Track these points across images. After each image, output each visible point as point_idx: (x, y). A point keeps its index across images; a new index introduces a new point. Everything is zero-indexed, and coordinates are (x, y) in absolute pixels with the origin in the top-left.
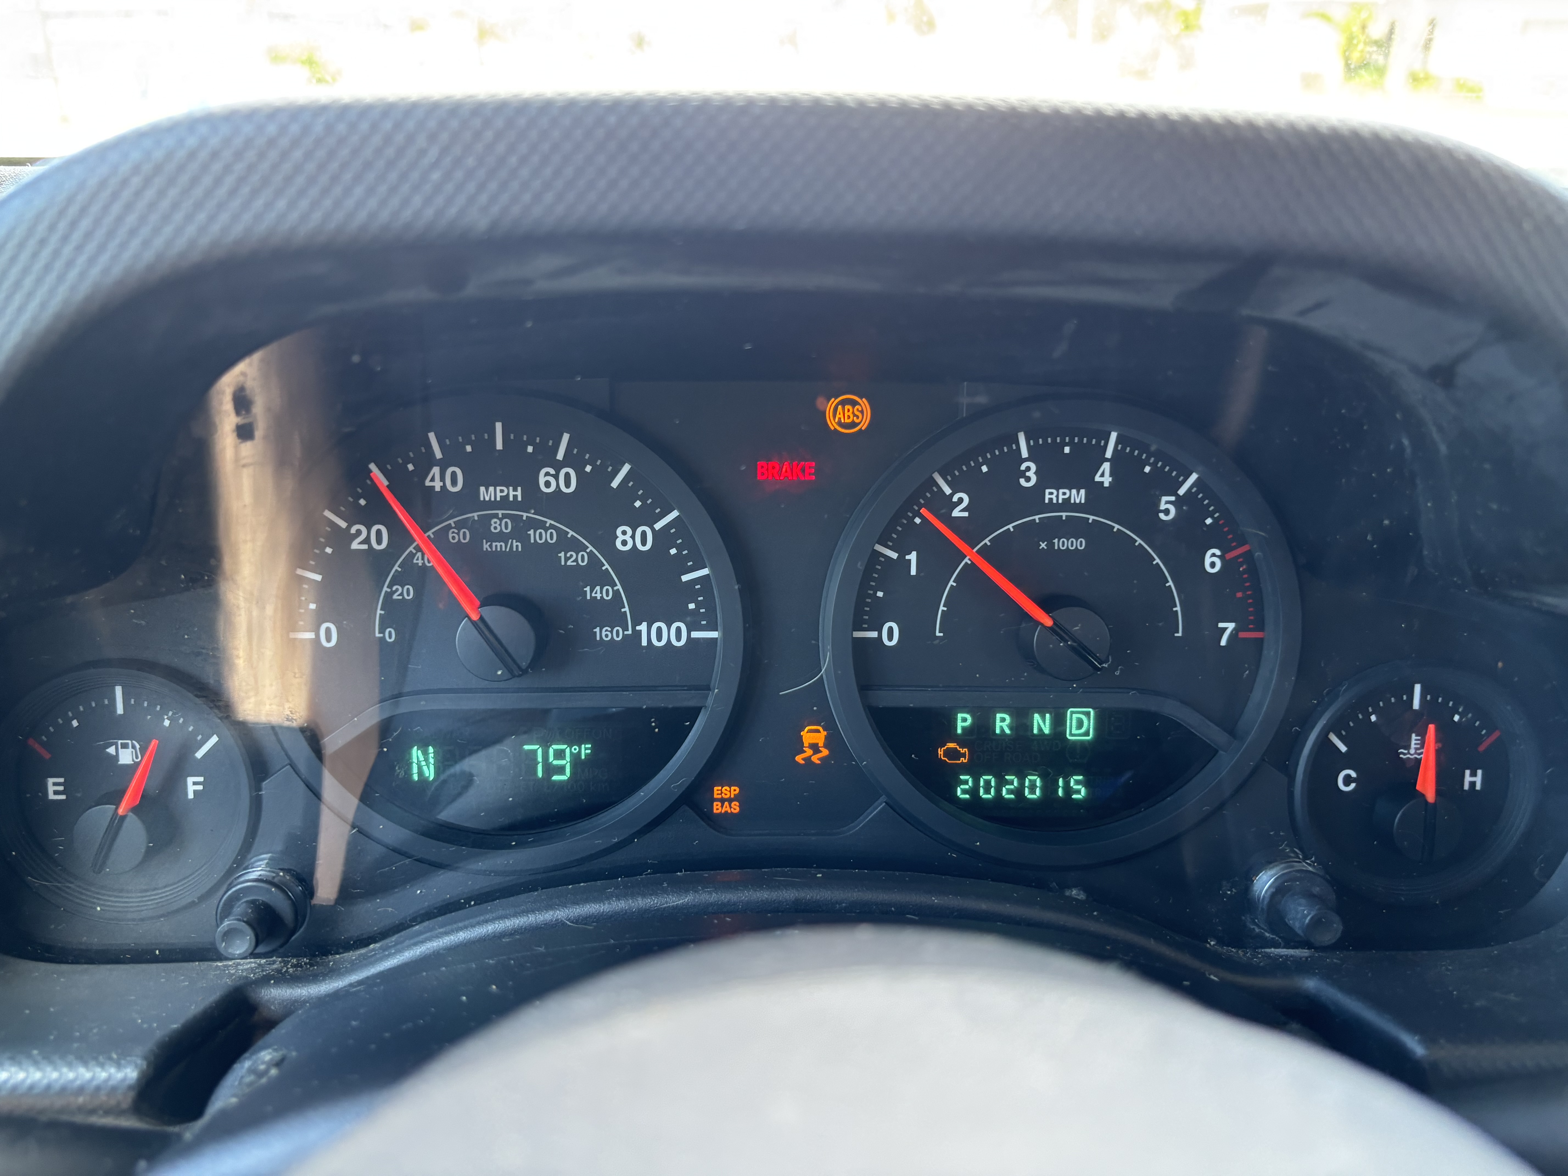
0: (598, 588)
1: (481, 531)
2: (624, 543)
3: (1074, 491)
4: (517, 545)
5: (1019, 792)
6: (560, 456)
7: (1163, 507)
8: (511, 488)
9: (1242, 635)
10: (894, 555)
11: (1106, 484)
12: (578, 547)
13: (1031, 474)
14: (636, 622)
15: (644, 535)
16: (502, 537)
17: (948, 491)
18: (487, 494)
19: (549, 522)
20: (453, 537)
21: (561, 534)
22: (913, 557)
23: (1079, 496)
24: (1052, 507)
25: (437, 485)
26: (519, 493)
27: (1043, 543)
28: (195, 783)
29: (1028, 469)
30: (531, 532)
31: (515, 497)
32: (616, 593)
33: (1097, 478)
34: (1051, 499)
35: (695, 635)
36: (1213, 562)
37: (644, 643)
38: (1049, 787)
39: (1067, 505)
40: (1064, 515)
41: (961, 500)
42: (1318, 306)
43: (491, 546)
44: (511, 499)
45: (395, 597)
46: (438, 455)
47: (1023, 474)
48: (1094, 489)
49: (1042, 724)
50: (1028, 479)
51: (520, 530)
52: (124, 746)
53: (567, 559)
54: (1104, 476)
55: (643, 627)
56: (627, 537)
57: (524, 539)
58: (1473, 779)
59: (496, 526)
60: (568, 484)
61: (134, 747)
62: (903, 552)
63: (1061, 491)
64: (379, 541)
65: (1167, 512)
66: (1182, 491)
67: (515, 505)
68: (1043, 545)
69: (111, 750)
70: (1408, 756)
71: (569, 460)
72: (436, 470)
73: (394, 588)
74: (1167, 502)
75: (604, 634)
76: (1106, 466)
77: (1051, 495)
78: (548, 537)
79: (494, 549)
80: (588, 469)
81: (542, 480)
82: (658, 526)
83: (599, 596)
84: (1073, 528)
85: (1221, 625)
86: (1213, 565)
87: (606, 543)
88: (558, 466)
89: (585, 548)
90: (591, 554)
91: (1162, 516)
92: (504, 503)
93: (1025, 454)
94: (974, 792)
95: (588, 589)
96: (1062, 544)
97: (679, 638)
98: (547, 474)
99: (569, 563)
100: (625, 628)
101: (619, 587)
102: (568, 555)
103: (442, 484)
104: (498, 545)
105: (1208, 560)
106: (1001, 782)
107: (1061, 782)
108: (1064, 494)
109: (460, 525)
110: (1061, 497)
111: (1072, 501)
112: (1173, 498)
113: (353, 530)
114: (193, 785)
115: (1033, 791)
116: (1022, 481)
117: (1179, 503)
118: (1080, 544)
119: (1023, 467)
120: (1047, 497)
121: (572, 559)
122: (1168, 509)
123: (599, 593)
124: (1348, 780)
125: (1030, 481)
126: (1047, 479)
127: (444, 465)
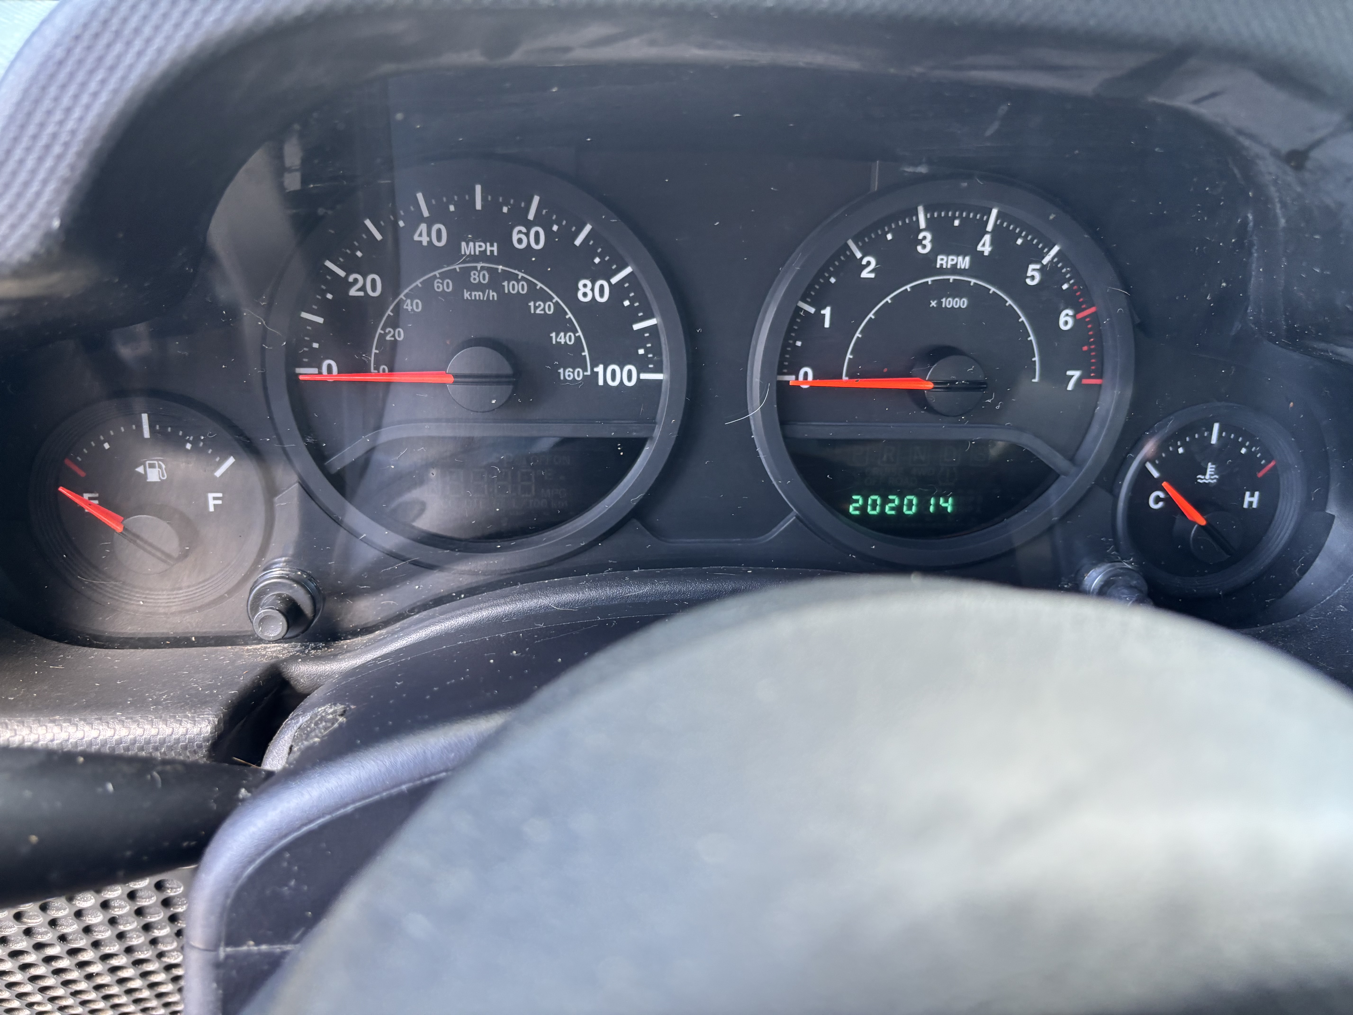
0: (562, 334)
1: (461, 281)
2: (585, 295)
3: (960, 258)
4: (493, 295)
5: (899, 509)
6: (531, 216)
7: (1030, 273)
8: (488, 244)
9: (1085, 381)
10: (812, 310)
11: (986, 254)
12: (546, 298)
13: (927, 242)
14: (594, 364)
15: (602, 288)
16: (480, 287)
17: (859, 255)
18: (467, 248)
19: (521, 275)
20: (439, 286)
21: (531, 285)
22: (827, 312)
23: (964, 262)
24: (942, 271)
25: (425, 240)
26: (495, 249)
27: (933, 301)
28: (215, 498)
29: (925, 238)
30: (505, 283)
31: (492, 252)
32: (578, 339)
33: (980, 248)
34: (942, 265)
35: (644, 376)
36: (1066, 320)
37: (601, 382)
38: (923, 504)
39: (954, 270)
40: (952, 278)
41: (869, 263)
42: (1213, 95)
43: (470, 295)
44: (488, 253)
45: (388, 338)
46: (426, 213)
47: (920, 242)
48: (977, 257)
49: (921, 453)
50: (924, 247)
51: (496, 281)
52: (152, 466)
53: (536, 308)
54: (985, 246)
55: (600, 369)
56: (588, 290)
57: (498, 289)
58: (1251, 499)
59: (475, 278)
60: (537, 241)
61: (160, 467)
62: (820, 307)
63: (951, 257)
64: (374, 289)
65: (1033, 278)
66: (1045, 261)
67: (490, 259)
68: (933, 304)
69: (141, 469)
70: (1204, 481)
71: (540, 220)
72: (423, 227)
73: (387, 331)
74: (1034, 270)
75: (567, 374)
76: (987, 238)
77: (943, 261)
78: (520, 288)
79: (473, 298)
80: (555, 228)
81: (515, 237)
82: (614, 280)
83: (563, 341)
84: (957, 289)
85: (1069, 373)
86: (1066, 323)
87: (570, 294)
88: (529, 225)
89: (551, 298)
90: (556, 304)
91: (1029, 281)
92: (482, 257)
93: (923, 224)
94: (863, 509)
95: (553, 335)
96: (949, 303)
97: (629, 378)
98: (520, 232)
99: (538, 311)
100: (585, 369)
101: (580, 333)
102: (537, 304)
103: (428, 239)
104: (478, 295)
105: (1062, 319)
106: (885, 501)
107: (932, 501)
108: (953, 260)
109: (443, 276)
110: (950, 263)
111: (958, 267)
112: (1038, 267)
113: (351, 279)
114: (213, 500)
115: (910, 508)
116: (919, 248)
117: (1042, 270)
118: (962, 303)
119: (920, 237)
120: (939, 262)
121: (541, 308)
122: (1034, 277)
123: (563, 338)
124: (1158, 500)
125: (925, 248)
126: (940, 247)
127: (430, 222)
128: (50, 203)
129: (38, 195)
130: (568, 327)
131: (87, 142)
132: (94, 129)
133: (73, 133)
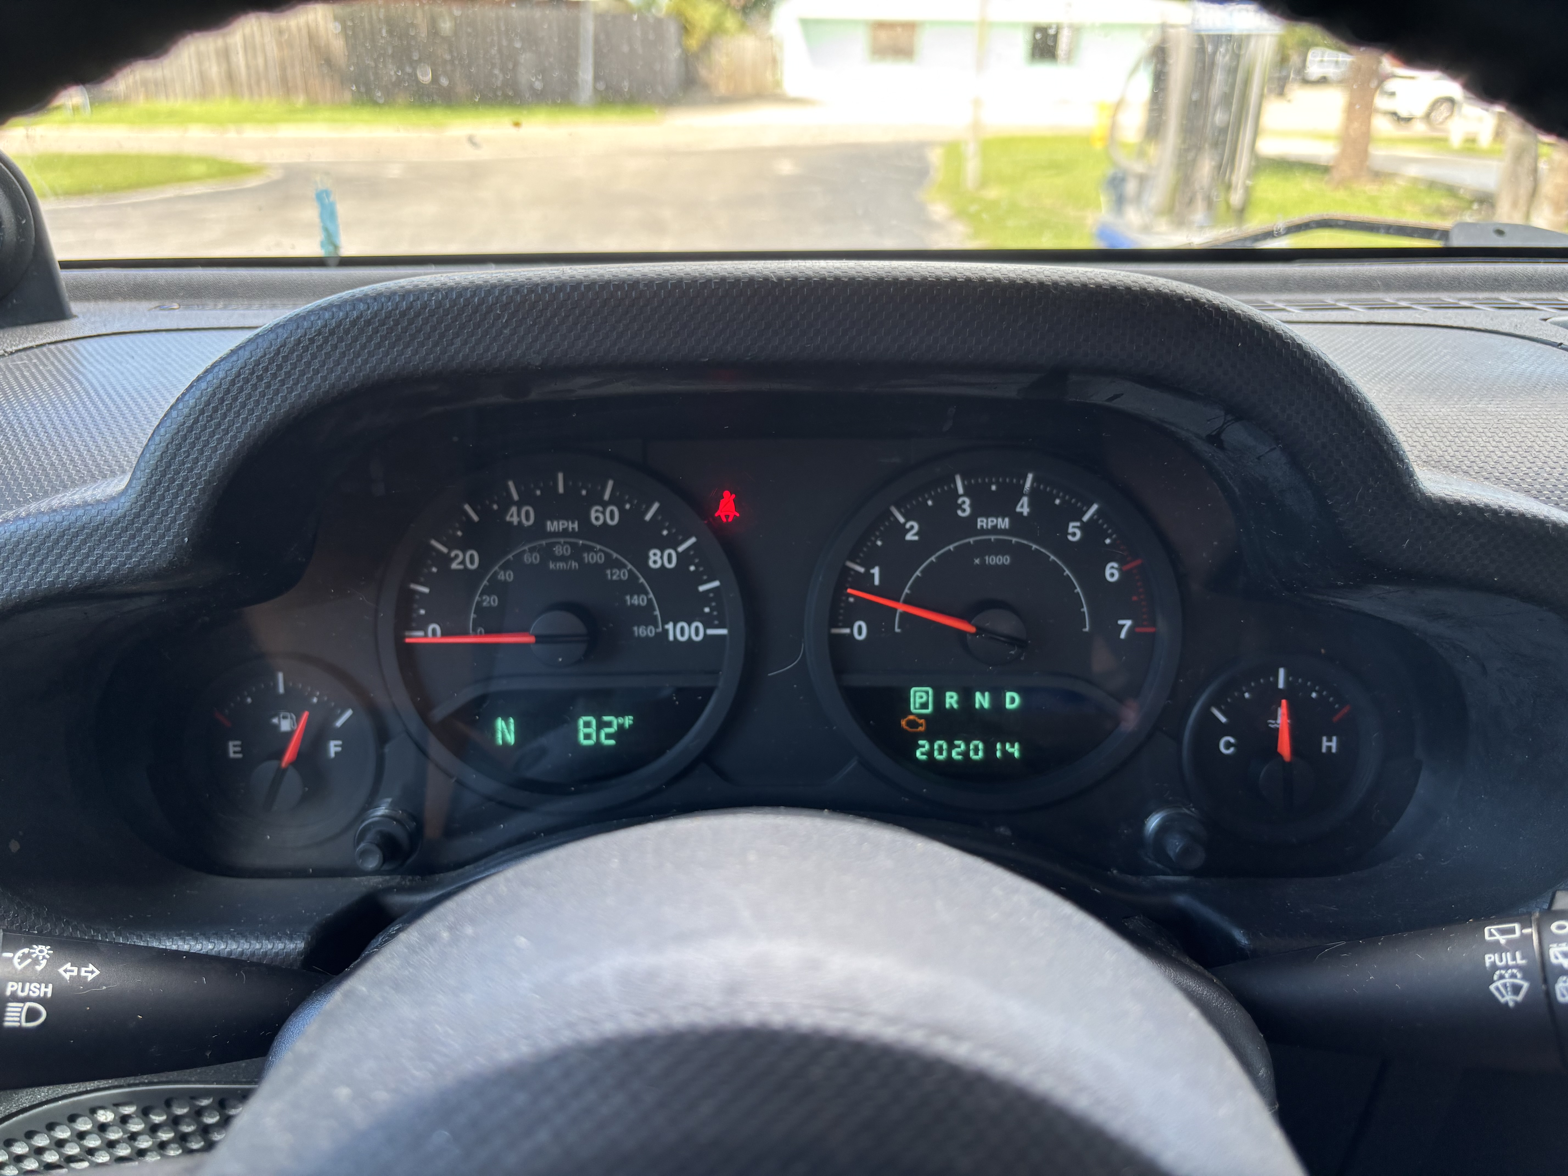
0: (636, 597)
1: (547, 554)
2: (655, 562)
3: (1000, 520)
4: (574, 565)
5: (966, 754)
6: (607, 497)
7: (1071, 530)
8: (570, 522)
9: (1138, 630)
10: (862, 570)
11: (1025, 514)
12: (621, 566)
13: (967, 506)
14: (665, 622)
15: (670, 556)
16: (563, 558)
17: (902, 520)
18: (552, 526)
19: (598, 547)
20: (527, 559)
21: (607, 556)
22: (876, 571)
23: (1004, 523)
24: (983, 531)
25: (515, 520)
26: (576, 525)
27: (976, 559)
28: (336, 746)
29: (964, 502)
30: (585, 555)
31: (573, 528)
32: (649, 600)
33: (1018, 509)
34: (982, 526)
35: (710, 632)
36: (1112, 572)
37: (671, 638)
38: (990, 750)
39: (995, 530)
40: (993, 538)
41: (912, 527)
43: (555, 566)
44: (570, 529)
45: (485, 604)
46: (516, 497)
47: (960, 507)
48: (1017, 518)
49: (982, 700)
50: (964, 510)
51: (577, 553)
52: (285, 717)
53: (612, 575)
54: (1024, 507)
55: (670, 626)
56: (658, 558)
57: (580, 560)
58: (1330, 744)
59: (558, 550)
60: (612, 518)
61: (291, 718)
62: (869, 567)
63: (990, 520)
64: (472, 562)
65: (1074, 534)
66: (1086, 518)
67: (573, 534)
68: (977, 561)
69: (275, 721)
70: (1275, 725)
71: (614, 500)
72: (514, 509)
73: (484, 598)
74: (1074, 527)
75: (642, 631)
76: (1025, 500)
77: (982, 522)
78: (598, 558)
79: (558, 568)
80: (628, 506)
81: (593, 515)
82: (681, 549)
83: (636, 602)
84: (1001, 548)
85: (1121, 622)
86: (1112, 575)
87: (641, 562)
88: (605, 505)
89: (625, 566)
90: (630, 571)
91: (1070, 538)
92: (565, 533)
93: (961, 490)
94: (930, 753)
95: (628, 598)
96: (993, 560)
97: (697, 634)
98: (597, 511)
99: (615, 578)
100: (656, 627)
101: (651, 595)
102: (614, 571)
103: (518, 519)
104: (561, 565)
105: (1108, 572)
106: (951, 747)
107: (999, 746)
108: (992, 521)
109: (532, 550)
110: (990, 524)
111: (999, 527)
112: (1078, 524)
113: (453, 554)
114: (334, 747)
115: (976, 753)
116: (960, 513)
117: (1084, 527)
118: (1006, 560)
119: (960, 501)
120: (979, 524)
121: (616, 575)
122: (1074, 532)
123: (638, 600)
124: (1228, 745)
125: (966, 511)
126: (977, 511)
127: (520, 505)
128: (182, 526)
129: (174, 520)
130: (642, 591)
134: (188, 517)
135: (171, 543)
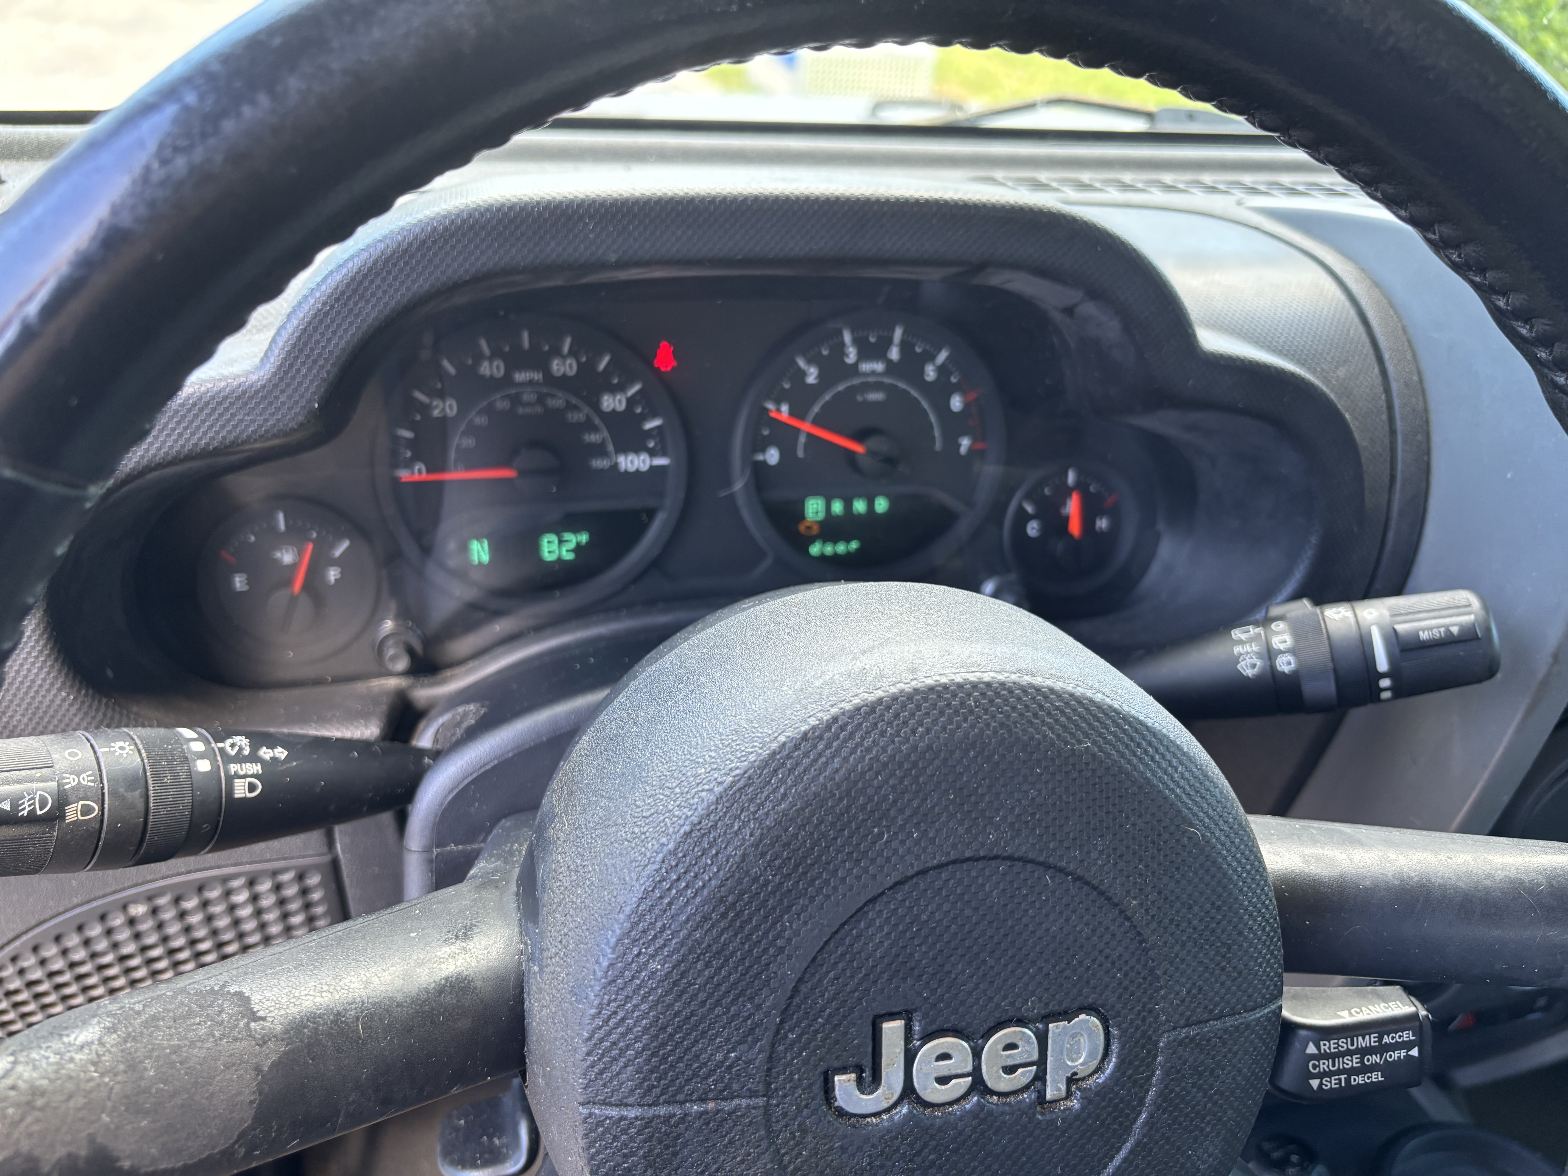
0: (592, 435)
1: (516, 400)
2: (608, 405)
3: (876, 364)
4: (539, 409)
6: (566, 350)
7: (927, 372)
8: (535, 373)
9: (973, 446)
10: (773, 407)
11: (895, 359)
12: (575, 408)
13: (852, 355)
14: (617, 455)
15: (620, 400)
16: (529, 404)
17: (804, 366)
18: (520, 377)
19: (560, 394)
20: (499, 405)
21: (567, 401)
22: (784, 407)
23: (879, 367)
24: (865, 374)
25: (488, 372)
26: (541, 376)
27: (860, 396)
28: (335, 573)
29: (850, 352)
30: (549, 401)
31: (538, 378)
32: (604, 437)
33: (890, 356)
34: (863, 370)
35: (655, 462)
36: (956, 403)
37: (623, 468)
39: (873, 373)
40: (871, 379)
41: (812, 372)
43: (523, 411)
44: (536, 379)
45: (464, 445)
46: (487, 352)
47: (847, 355)
48: (889, 363)
49: (860, 506)
50: (850, 358)
51: (541, 400)
52: (287, 551)
53: (572, 417)
54: (894, 354)
55: (621, 459)
56: (609, 402)
57: (544, 405)
58: (1101, 525)
59: (526, 397)
60: (571, 369)
61: (294, 552)
62: (779, 404)
63: (869, 364)
64: (451, 410)
65: (930, 375)
66: (939, 362)
67: (538, 383)
68: (860, 399)
69: (278, 555)
71: (573, 353)
72: (486, 363)
73: (463, 440)
74: (931, 369)
75: (599, 463)
76: (895, 348)
77: (866, 367)
78: (560, 403)
79: (525, 412)
80: (584, 359)
81: (554, 367)
82: (629, 393)
83: (593, 440)
84: (877, 386)
85: (962, 441)
87: (596, 406)
88: (564, 357)
89: (582, 410)
90: (587, 414)
91: (927, 378)
92: (531, 382)
93: (848, 343)
94: (820, 550)
95: (586, 436)
96: (871, 397)
97: (644, 464)
98: (558, 363)
99: (574, 419)
100: (610, 459)
101: (605, 433)
102: (573, 414)
103: (490, 371)
104: (528, 410)
105: (954, 403)
106: (836, 543)
108: (871, 366)
109: (503, 398)
110: (870, 368)
111: (876, 370)
112: (933, 366)
113: (434, 404)
114: (333, 574)
116: (847, 359)
117: (937, 369)
118: (880, 396)
119: (847, 351)
120: (861, 369)
121: (575, 417)
122: (930, 373)
123: (593, 438)
124: (1034, 530)
125: (852, 358)
126: (862, 358)
127: (491, 359)
128: (314, 393)
129: (307, 389)
130: (595, 429)
131: (338, 357)
132: (343, 349)
133: (331, 352)
134: (319, 386)
135: (303, 408)
